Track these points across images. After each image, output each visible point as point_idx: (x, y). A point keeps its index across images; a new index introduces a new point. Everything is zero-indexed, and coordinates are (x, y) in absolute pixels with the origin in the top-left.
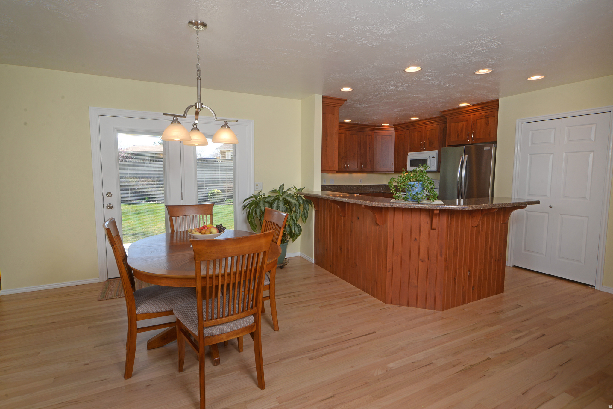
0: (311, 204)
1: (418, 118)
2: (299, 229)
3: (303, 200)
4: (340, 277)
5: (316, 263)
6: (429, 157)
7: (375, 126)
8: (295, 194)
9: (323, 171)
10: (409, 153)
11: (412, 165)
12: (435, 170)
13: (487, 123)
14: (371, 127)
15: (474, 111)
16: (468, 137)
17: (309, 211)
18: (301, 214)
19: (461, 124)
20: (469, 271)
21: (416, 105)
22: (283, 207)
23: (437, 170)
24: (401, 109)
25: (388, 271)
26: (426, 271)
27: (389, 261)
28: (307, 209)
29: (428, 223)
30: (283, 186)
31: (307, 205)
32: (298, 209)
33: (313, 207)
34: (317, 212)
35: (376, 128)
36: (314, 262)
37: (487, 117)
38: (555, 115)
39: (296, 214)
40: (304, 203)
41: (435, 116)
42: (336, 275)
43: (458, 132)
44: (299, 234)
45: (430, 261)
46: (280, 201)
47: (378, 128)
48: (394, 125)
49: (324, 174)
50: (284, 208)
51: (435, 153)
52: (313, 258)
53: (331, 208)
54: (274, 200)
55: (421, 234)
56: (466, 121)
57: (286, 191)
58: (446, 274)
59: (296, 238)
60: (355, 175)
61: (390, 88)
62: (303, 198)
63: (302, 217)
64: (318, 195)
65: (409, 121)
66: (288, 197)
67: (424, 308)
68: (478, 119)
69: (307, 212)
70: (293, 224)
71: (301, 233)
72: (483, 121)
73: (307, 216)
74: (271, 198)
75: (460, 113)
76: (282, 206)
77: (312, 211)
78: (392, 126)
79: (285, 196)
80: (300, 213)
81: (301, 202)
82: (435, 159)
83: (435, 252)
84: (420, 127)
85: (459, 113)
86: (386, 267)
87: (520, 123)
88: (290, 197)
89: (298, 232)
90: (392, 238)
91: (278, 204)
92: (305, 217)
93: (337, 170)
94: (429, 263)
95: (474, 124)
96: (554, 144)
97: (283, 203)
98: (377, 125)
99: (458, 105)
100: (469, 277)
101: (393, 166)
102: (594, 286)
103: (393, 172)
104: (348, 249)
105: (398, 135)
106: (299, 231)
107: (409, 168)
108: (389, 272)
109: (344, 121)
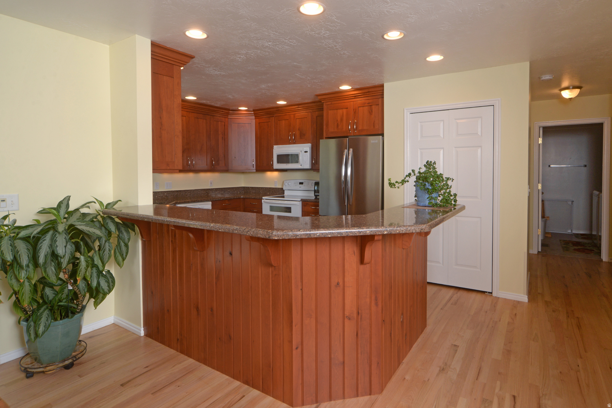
0: (134, 230)
1: (285, 103)
2: (108, 282)
3: (117, 224)
4: (198, 360)
5: (148, 335)
6: (301, 151)
7: (229, 110)
8: (100, 214)
9: (156, 170)
10: (275, 147)
11: (279, 162)
12: (309, 168)
13: (371, 112)
14: (223, 111)
15: (355, 97)
16: (350, 127)
17: (129, 244)
18: (112, 252)
19: (340, 111)
20: (402, 314)
21: (291, 81)
22: (65, 247)
23: (311, 168)
24: (270, 85)
25: (294, 347)
26: (356, 334)
27: (296, 329)
28: (126, 240)
29: (356, 254)
30: (69, 200)
31: (125, 234)
32: (106, 241)
33: (138, 234)
34: (146, 242)
35: (230, 112)
36: (142, 333)
37: (370, 105)
38: (444, 106)
39: (101, 252)
40: (118, 228)
41: (307, 101)
42: (190, 356)
43: (337, 121)
44: (110, 291)
45: (361, 316)
46: (59, 233)
47: (233, 113)
48: (254, 111)
49: (157, 175)
50: (69, 246)
51: (307, 147)
52: (141, 326)
53: (175, 236)
54: (44, 232)
55: (346, 274)
56: (346, 108)
57: (77, 210)
58: (383, 333)
59: (103, 298)
60: (202, 175)
61: (266, 44)
62: (117, 220)
63: (115, 257)
64: (148, 217)
65: (274, 105)
66: (80, 223)
67: (354, 397)
68: (360, 107)
69: (127, 246)
70: (95, 275)
71: (113, 286)
72: (366, 109)
73: (127, 253)
74: (34, 228)
75: (339, 98)
76: (65, 244)
77: (136, 241)
78: (251, 111)
79: (73, 220)
80: (110, 250)
81: (112, 228)
82: (308, 155)
83: (368, 300)
84: (287, 114)
85: (337, 99)
86: (291, 342)
87: (408, 113)
88: (86, 221)
89: (107, 288)
90: (300, 288)
91: (53, 240)
92: (122, 255)
93: (180, 167)
94: (359, 320)
95: (355, 111)
96: (444, 138)
97: (68, 238)
98: (231, 108)
99: (339, 88)
100: (402, 322)
101: (254, 163)
102: (491, 293)
103: (255, 171)
104: (212, 310)
105: (259, 123)
106: (109, 286)
107: (276, 166)
108: (297, 348)
109: (187, 98)
